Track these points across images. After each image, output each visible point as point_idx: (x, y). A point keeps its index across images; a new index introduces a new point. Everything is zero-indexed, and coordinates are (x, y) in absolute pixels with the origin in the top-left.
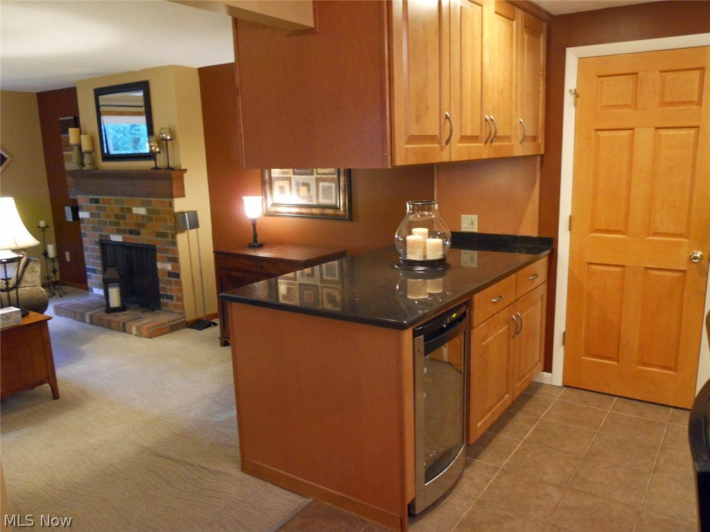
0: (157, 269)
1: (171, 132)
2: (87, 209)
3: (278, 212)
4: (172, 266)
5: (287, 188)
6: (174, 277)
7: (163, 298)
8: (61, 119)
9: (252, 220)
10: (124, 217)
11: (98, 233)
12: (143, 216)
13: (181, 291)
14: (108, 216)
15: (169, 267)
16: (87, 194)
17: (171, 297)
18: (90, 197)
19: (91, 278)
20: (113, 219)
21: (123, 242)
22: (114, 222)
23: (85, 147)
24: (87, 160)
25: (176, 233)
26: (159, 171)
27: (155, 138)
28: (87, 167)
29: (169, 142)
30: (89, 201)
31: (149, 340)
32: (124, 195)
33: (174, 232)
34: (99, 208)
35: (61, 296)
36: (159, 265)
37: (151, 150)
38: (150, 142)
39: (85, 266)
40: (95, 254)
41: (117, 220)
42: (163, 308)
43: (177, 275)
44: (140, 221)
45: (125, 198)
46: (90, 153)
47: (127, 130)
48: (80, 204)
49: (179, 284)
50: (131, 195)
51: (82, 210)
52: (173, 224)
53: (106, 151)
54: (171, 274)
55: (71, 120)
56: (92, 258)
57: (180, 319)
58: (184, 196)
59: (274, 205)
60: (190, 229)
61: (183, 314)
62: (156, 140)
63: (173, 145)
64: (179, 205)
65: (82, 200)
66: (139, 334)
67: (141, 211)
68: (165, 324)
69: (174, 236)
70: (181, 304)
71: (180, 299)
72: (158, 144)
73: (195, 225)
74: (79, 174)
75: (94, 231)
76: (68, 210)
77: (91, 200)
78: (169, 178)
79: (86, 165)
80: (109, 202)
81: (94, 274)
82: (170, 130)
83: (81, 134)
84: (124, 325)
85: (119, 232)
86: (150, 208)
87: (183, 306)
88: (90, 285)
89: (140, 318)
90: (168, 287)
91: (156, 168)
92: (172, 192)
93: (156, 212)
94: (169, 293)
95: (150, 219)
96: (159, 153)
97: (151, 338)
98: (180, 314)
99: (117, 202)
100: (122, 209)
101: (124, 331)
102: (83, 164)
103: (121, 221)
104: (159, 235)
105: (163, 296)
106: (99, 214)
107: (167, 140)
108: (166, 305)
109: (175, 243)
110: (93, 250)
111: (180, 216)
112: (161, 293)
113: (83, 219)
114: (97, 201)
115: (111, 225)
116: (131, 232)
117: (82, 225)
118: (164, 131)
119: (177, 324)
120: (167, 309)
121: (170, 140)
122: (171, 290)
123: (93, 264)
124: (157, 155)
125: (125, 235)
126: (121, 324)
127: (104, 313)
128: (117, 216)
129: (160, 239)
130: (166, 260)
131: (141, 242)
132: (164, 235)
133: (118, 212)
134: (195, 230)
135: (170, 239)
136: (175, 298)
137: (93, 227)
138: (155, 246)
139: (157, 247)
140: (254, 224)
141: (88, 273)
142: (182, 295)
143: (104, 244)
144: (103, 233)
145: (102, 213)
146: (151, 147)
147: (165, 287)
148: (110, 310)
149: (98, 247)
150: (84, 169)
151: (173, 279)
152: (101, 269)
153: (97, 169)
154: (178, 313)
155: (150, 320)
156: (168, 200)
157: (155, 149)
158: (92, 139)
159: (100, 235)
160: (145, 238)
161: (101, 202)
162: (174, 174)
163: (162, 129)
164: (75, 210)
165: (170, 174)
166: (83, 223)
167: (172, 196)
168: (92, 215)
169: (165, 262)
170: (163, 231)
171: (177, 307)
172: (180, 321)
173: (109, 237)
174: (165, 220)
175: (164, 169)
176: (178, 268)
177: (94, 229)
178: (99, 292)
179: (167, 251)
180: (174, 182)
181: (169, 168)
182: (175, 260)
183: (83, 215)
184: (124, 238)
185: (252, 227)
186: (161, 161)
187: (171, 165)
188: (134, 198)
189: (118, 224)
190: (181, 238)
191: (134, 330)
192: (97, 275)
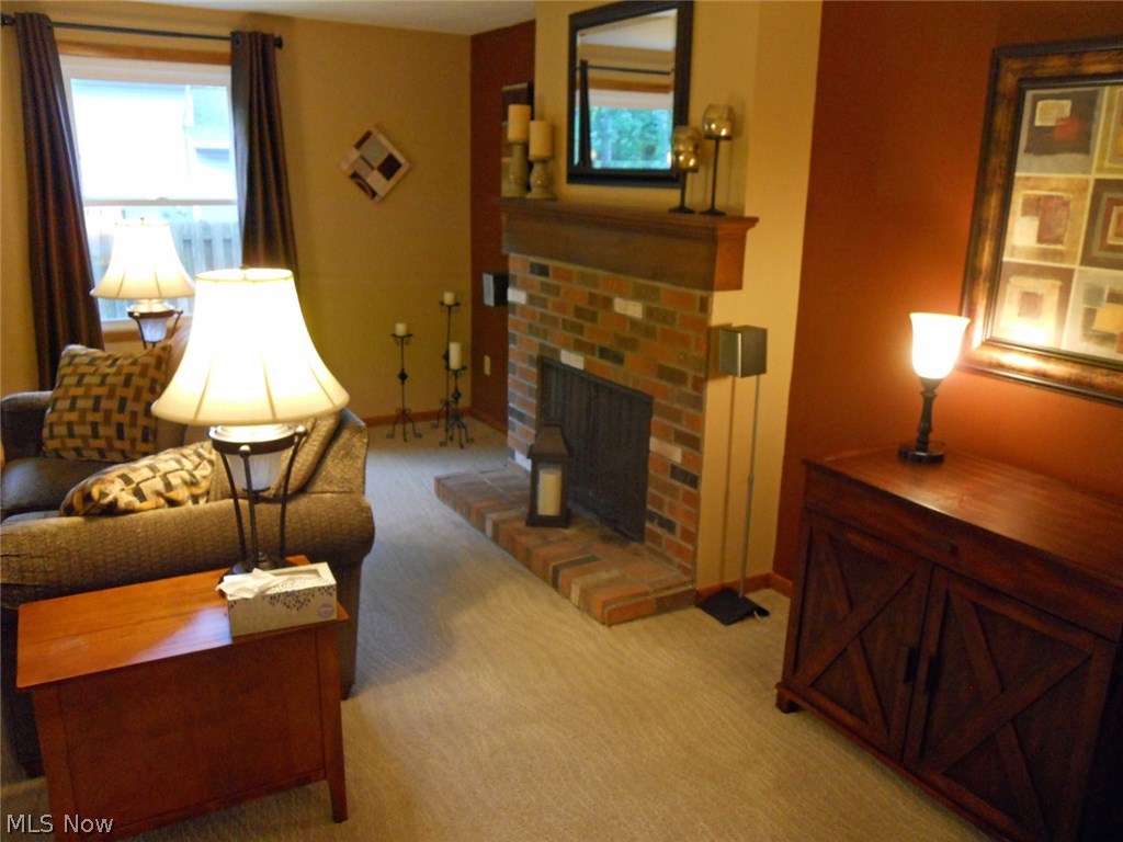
0: (648, 450)
1: (733, 119)
2: (522, 287)
3: (1001, 366)
4: (684, 455)
5: (1051, 300)
6: (684, 481)
7: (652, 521)
8: (506, 88)
9: (924, 382)
10: (593, 317)
11: (537, 341)
12: (634, 323)
13: (695, 519)
14: (561, 308)
15: (676, 454)
16: (525, 253)
17: (669, 526)
18: (533, 259)
19: (513, 430)
20: (571, 317)
21: (584, 371)
22: (572, 322)
23: (536, 150)
24: (536, 178)
25: (706, 379)
26: (688, 216)
27: (690, 133)
28: (535, 193)
29: (723, 144)
30: (528, 269)
31: (603, 630)
32: (602, 266)
33: (702, 375)
34: (546, 287)
35: (462, 447)
36: (655, 444)
37: (676, 163)
38: (675, 141)
39: (507, 402)
40: (528, 383)
41: (580, 321)
42: (647, 543)
43: (694, 481)
44: (627, 333)
45: (600, 272)
46: (544, 161)
47: (637, 132)
48: (512, 272)
49: (694, 501)
50: (617, 270)
51: (515, 286)
52: (702, 354)
53: (576, 160)
54: (676, 472)
55: (522, 90)
56: (521, 391)
57: (684, 584)
58: (738, 286)
59: (991, 343)
60: (743, 375)
61: (691, 573)
62: (691, 138)
63: (731, 151)
64: (726, 309)
65: (517, 263)
66: (585, 607)
67: (633, 309)
68: (647, 593)
69: (699, 386)
70: (690, 547)
71: (691, 537)
72: (696, 147)
73: (756, 365)
74: (521, 207)
75: (531, 333)
76: (488, 281)
77: (533, 266)
78: (711, 239)
79: (534, 190)
80: (567, 276)
81: (520, 424)
82: (731, 111)
83: (532, 118)
84: (556, 571)
85: (579, 347)
86: (654, 305)
87: (695, 554)
88: (510, 443)
89: (595, 559)
90: (667, 499)
91: (682, 209)
92: (711, 274)
93: (666, 317)
94: (666, 515)
95: (649, 332)
96: (695, 170)
97: (610, 626)
98: (686, 571)
99: (584, 278)
100: (593, 298)
101: (555, 585)
102: (528, 188)
103: (587, 324)
104: (665, 373)
105: (652, 517)
106: (545, 300)
107: (718, 139)
108: (655, 538)
109: (698, 403)
110: (524, 373)
111: (722, 336)
112: (649, 507)
113: (514, 305)
114: (543, 271)
115: (565, 328)
116: (604, 353)
117: (510, 316)
118: (713, 115)
119: (675, 596)
120: (655, 547)
121: (727, 138)
122: (672, 509)
123: (523, 403)
124: (690, 176)
125: (589, 357)
126: (551, 569)
127: (521, 525)
128: (579, 312)
129: (664, 383)
130: (672, 437)
131: (621, 381)
132: (676, 377)
133: (583, 304)
134: (754, 378)
135: (688, 389)
136: (678, 531)
137: (531, 326)
138: (652, 398)
139: (658, 400)
140: (930, 390)
141: (510, 418)
142: (697, 530)
143: (547, 366)
144: (547, 343)
145: (551, 299)
146: (676, 154)
147: (662, 496)
148: (535, 520)
149: (534, 370)
150: (529, 196)
151: (683, 487)
152: (534, 417)
153: (555, 199)
154: (680, 566)
155: (615, 573)
156: (698, 293)
157: (687, 160)
158: (553, 133)
159: (542, 347)
160: (631, 374)
161: (551, 273)
162: (723, 229)
163: (711, 107)
164: (502, 284)
165: (714, 229)
166: (514, 313)
167: (709, 285)
168: (531, 299)
169: (669, 441)
170: (672, 365)
171: (680, 551)
172: (682, 589)
173: (556, 353)
174: (684, 340)
175: (702, 213)
176: (698, 463)
177: (532, 330)
178: (524, 463)
179: (676, 416)
180: (721, 250)
181: (713, 212)
182: (693, 443)
183: (515, 296)
184: (587, 362)
185: (920, 402)
186: (696, 193)
187: (720, 204)
188: (622, 277)
189: (580, 329)
190: (717, 391)
191: (575, 594)
192: (526, 427)
